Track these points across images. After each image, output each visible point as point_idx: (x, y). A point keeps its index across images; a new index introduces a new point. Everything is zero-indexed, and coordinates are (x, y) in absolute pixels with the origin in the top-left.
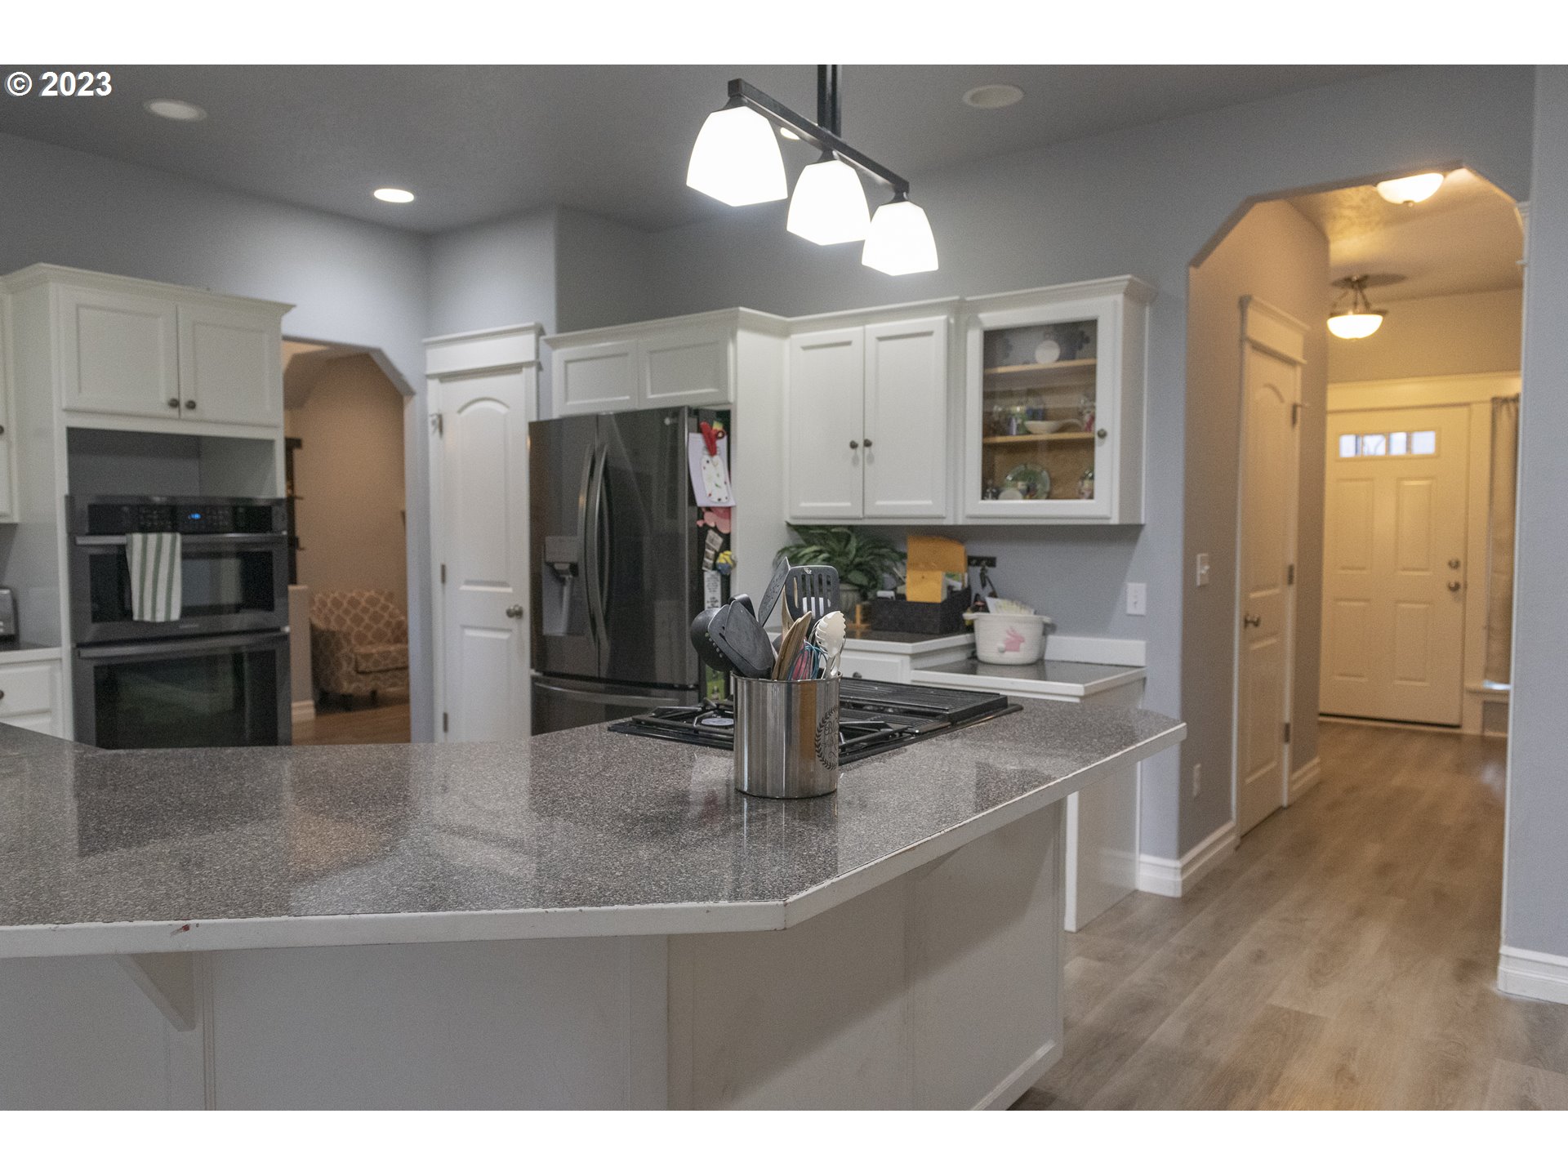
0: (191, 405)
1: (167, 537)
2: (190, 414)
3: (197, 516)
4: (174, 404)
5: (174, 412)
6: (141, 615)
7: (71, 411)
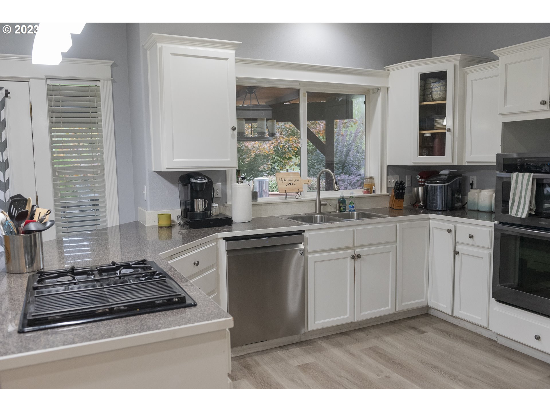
1: (527, 174)
4: (543, 103)
5: (545, 107)
6: (511, 213)
7: (503, 115)
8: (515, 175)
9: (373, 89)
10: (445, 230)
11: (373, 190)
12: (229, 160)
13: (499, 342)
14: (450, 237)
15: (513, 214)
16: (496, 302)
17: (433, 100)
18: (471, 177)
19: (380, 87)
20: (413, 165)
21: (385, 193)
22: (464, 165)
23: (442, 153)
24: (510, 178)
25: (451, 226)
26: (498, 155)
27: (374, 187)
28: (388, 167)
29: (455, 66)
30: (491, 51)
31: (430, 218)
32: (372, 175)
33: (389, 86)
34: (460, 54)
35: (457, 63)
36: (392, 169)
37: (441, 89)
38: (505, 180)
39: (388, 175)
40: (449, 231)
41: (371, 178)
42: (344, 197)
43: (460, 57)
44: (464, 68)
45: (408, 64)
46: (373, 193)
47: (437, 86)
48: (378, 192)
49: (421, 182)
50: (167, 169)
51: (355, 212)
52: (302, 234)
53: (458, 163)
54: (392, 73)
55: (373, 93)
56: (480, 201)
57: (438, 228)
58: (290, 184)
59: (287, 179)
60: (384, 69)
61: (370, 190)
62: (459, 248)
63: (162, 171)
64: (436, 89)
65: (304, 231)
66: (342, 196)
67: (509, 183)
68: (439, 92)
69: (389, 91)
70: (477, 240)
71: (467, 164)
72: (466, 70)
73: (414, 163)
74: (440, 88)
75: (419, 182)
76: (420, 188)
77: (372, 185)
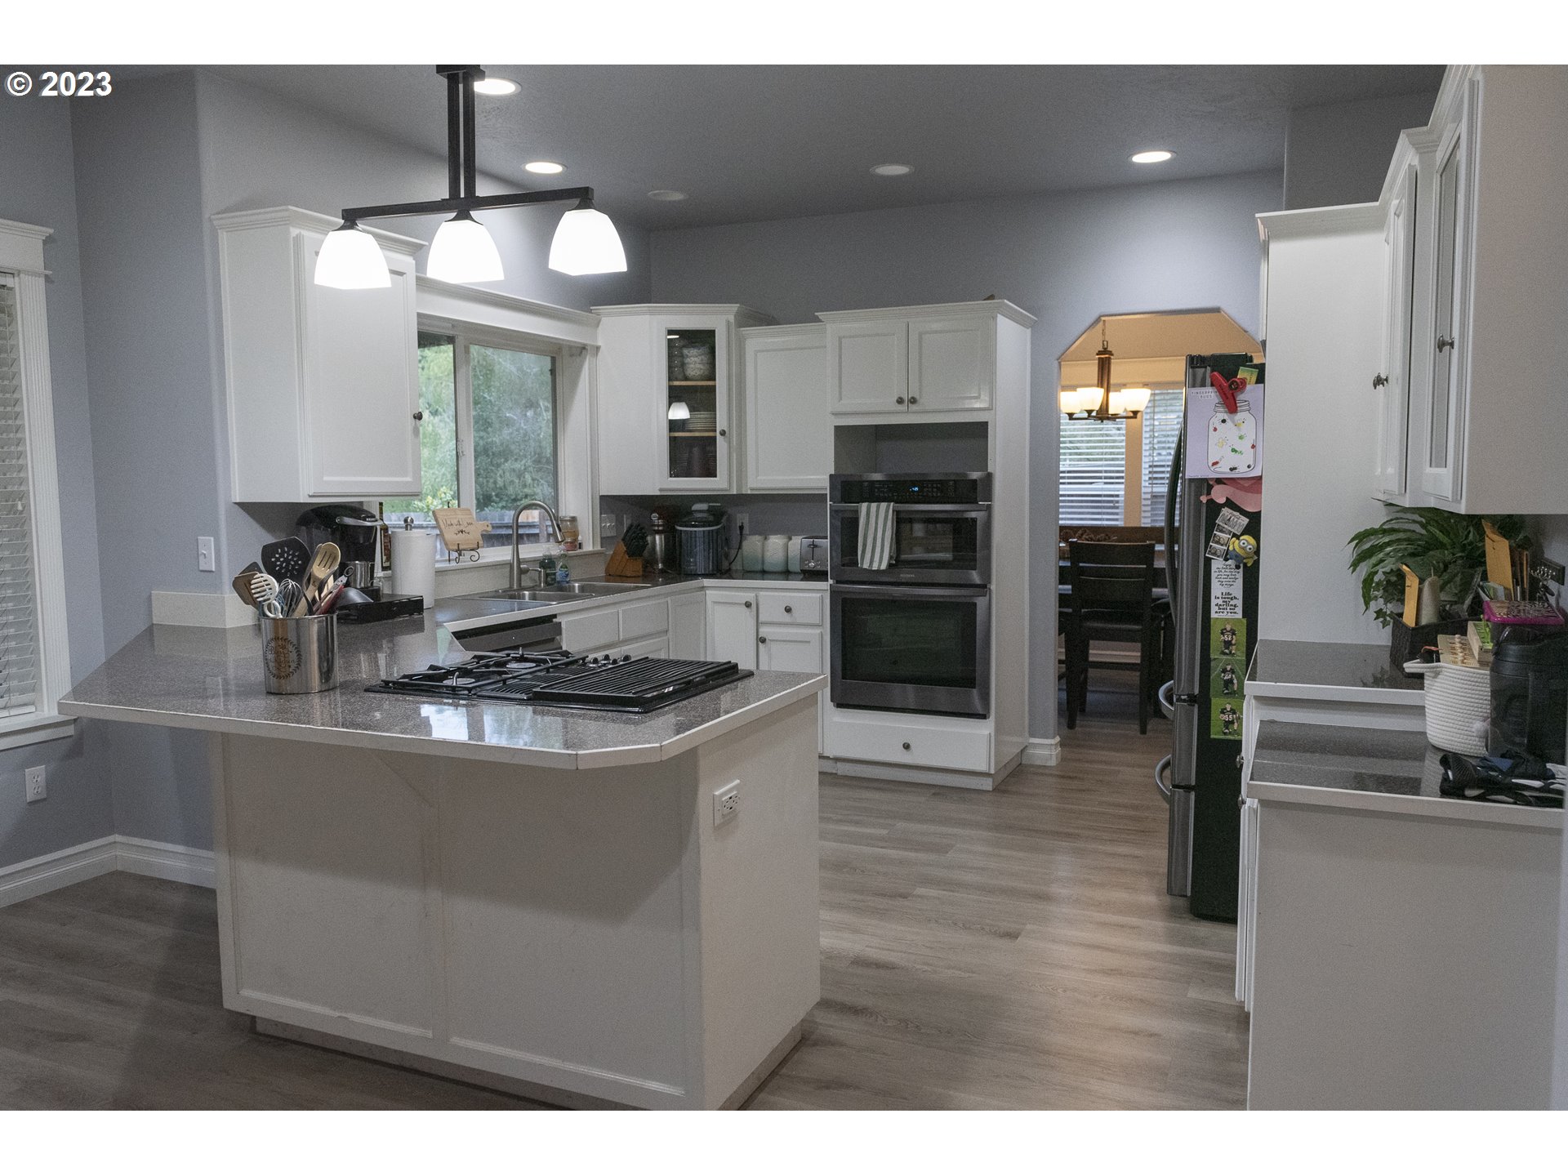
0: (913, 401)
1: (884, 505)
2: (913, 407)
3: (916, 489)
4: (900, 401)
5: (903, 408)
6: (862, 564)
7: (835, 414)
8: (864, 505)
9: (570, 347)
10: (740, 604)
11: (580, 544)
12: (409, 479)
13: (839, 773)
14: (747, 617)
15: (866, 566)
16: (834, 709)
17: (686, 379)
18: (739, 516)
19: (586, 345)
20: (658, 493)
21: (598, 548)
22: (744, 492)
23: (710, 472)
24: (856, 512)
25: (749, 596)
26: (831, 476)
27: (580, 538)
28: (602, 497)
29: (728, 322)
30: (816, 314)
31: (703, 587)
32: (572, 515)
33: (599, 344)
34: (738, 305)
35: (732, 318)
36: (610, 504)
37: (702, 360)
38: (847, 515)
39: (601, 514)
40: (748, 605)
41: (573, 519)
42: (551, 555)
43: (736, 309)
44: (742, 329)
45: (646, 309)
46: (580, 548)
47: (695, 353)
48: (588, 547)
49: (658, 526)
50: (310, 496)
51: (577, 585)
52: (552, 622)
53: (737, 491)
54: (604, 320)
55: (572, 356)
56: (768, 554)
57: (723, 603)
58: (462, 532)
59: (455, 522)
60: (590, 311)
61: (576, 544)
62: (765, 631)
63: (302, 501)
64: (695, 361)
65: (555, 616)
66: (547, 554)
67: (856, 521)
68: (698, 366)
69: (599, 354)
70: (798, 615)
71: (749, 492)
72: (744, 333)
73: (661, 490)
74: (700, 357)
75: (655, 525)
76: (657, 537)
77: (575, 534)
